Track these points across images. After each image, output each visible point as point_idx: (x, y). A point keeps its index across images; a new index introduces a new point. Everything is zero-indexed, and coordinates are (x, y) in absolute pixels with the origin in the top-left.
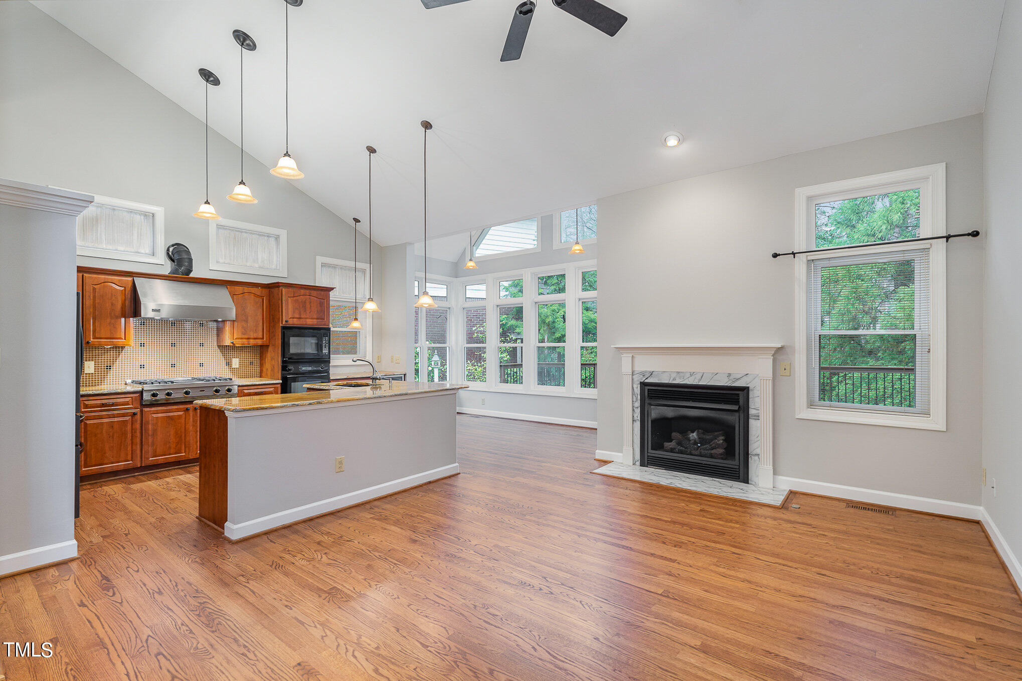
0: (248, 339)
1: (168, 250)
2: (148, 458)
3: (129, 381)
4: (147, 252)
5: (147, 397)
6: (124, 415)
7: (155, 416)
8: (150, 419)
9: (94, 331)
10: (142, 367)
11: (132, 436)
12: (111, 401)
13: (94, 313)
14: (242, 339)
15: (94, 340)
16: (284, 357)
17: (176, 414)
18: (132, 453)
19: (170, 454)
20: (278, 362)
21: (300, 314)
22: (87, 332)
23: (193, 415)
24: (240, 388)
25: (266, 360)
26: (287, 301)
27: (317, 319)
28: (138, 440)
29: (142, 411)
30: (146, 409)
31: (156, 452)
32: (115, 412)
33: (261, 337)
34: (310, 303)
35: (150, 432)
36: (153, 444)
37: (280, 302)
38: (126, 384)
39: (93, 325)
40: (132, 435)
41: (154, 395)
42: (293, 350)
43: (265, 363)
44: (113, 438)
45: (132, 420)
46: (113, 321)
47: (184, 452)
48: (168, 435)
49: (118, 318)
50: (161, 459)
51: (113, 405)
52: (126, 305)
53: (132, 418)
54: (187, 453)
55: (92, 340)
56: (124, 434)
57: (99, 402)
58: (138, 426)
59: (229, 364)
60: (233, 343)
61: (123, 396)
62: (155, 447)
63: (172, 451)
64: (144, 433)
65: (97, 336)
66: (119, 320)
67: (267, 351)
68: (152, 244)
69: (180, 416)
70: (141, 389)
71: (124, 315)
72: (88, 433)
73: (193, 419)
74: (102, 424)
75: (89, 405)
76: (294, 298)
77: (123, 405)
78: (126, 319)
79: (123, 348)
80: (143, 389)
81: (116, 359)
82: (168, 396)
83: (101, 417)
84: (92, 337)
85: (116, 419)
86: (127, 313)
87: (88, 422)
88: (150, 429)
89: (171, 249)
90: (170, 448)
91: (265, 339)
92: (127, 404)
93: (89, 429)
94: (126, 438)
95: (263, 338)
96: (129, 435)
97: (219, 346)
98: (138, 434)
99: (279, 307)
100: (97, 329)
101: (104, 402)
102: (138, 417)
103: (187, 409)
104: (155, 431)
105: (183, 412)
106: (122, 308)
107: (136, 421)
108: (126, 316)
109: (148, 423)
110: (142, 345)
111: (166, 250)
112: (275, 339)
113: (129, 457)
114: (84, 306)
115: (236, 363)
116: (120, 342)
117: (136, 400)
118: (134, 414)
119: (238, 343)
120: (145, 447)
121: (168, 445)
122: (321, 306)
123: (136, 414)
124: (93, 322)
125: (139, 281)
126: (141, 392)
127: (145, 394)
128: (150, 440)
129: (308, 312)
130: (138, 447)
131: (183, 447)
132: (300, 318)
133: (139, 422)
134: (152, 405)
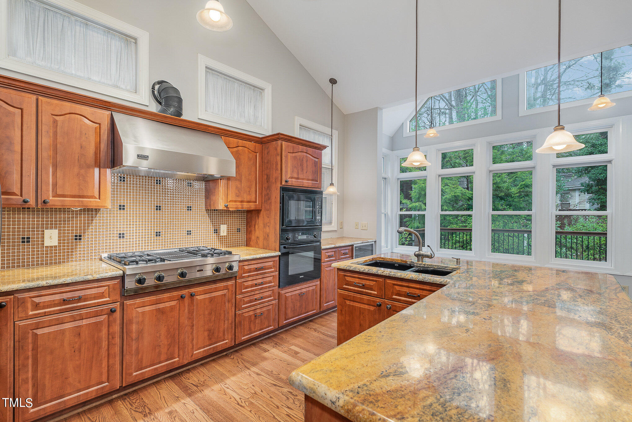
0: (242, 202)
1: (153, 88)
2: (132, 374)
3: (105, 255)
4: (128, 87)
5: (130, 284)
6: (97, 314)
7: (140, 310)
8: (134, 315)
9: (55, 185)
10: (121, 236)
11: (108, 345)
12: (77, 294)
13: (55, 158)
14: (235, 201)
15: (54, 198)
16: (283, 225)
17: (167, 304)
18: (108, 371)
19: (160, 363)
20: (275, 230)
21: (298, 174)
22: (44, 187)
23: (189, 303)
24: (241, 264)
25: (257, 226)
26: (286, 157)
27: (312, 180)
28: (117, 349)
29: (122, 305)
30: (128, 302)
31: (141, 362)
32: (84, 311)
33: (253, 200)
34: (307, 161)
35: (134, 335)
36: (138, 351)
37: (279, 158)
38: (101, 260)
39: (53, 175)
40: (108, 342)
41: (140, 281)
42: (293, 216)
43: (255, 230)
44: (80, 352)
45: (108, 321)
46: (83, 171)
47: (177, 356)
48: (158, 335)
49: (89, 167)
50: (148, 371)
51: (80, 299)
52: (102, 149)
53: (108, 318)
54: (181, 357)
55: (51, 198)
56: (97, 343)
57: (57, 297)
58: (117, 328)
59: (216, 231)
60: (227, 206)
61: (96, 285)
62: (140, 356)
63: (163, 357)
64: (125, 338)
65: (59, 192)
66: (91, 170)
67: (258, 217)
68: (134, 78)
69: (172, 308)
70: (121, 272)
71: (98, 164)
72: (39, 350)
73: (189, 309)
74: (63, 332)
75: (41, 305)
76: (294, 155)
77: (95, 298)
78: (102, 170)
79: (97, 210)
80: (124, 273)
81: (88, 226)
82: (159, 281)
83: (61, 322)
84: (51, 195)
85: (85, 322)
86: (102, 162)
87: (39, 332)
88: (134, 330)
89: (157, 87)
90: (160, 353)
91: (257, 203)
92: (102, 296)
93: (40, 342)
94: (100, 348)
95: (256, 202)
96: (104, 344)
97: (207, 210)
98: (118, 340)
99: (277, 164)
100: (60, 182)
101: (65, 296)
102: (118, 314)
103: (182, 297)
104: (140, 332)
105: (176, 302)
106: (96, 153)
107: (115, 321)
108: (102, 165)
109: (130, 322)
110: (122, 207)
111: (151, 87)
112: (271, 203)
113: (104, 378)
114: (39, 146)
115: (224, 230)
116: (92, 203)
117: (114, 289)
118: (112, 311)
119: (232, 207)
120: (127, 358)
121: (157, 351)
122: (315, 166)
123: (115, 311)
124: (53, 172)
125: (119, 118)
126: (122, 278)
127: (127, 280)
128: (134, 347)
129: (305, 171)
130: (118, 359)
131: (177, 351)
132: (298, 178)
133: (118, 322)
134: (137, 293)
